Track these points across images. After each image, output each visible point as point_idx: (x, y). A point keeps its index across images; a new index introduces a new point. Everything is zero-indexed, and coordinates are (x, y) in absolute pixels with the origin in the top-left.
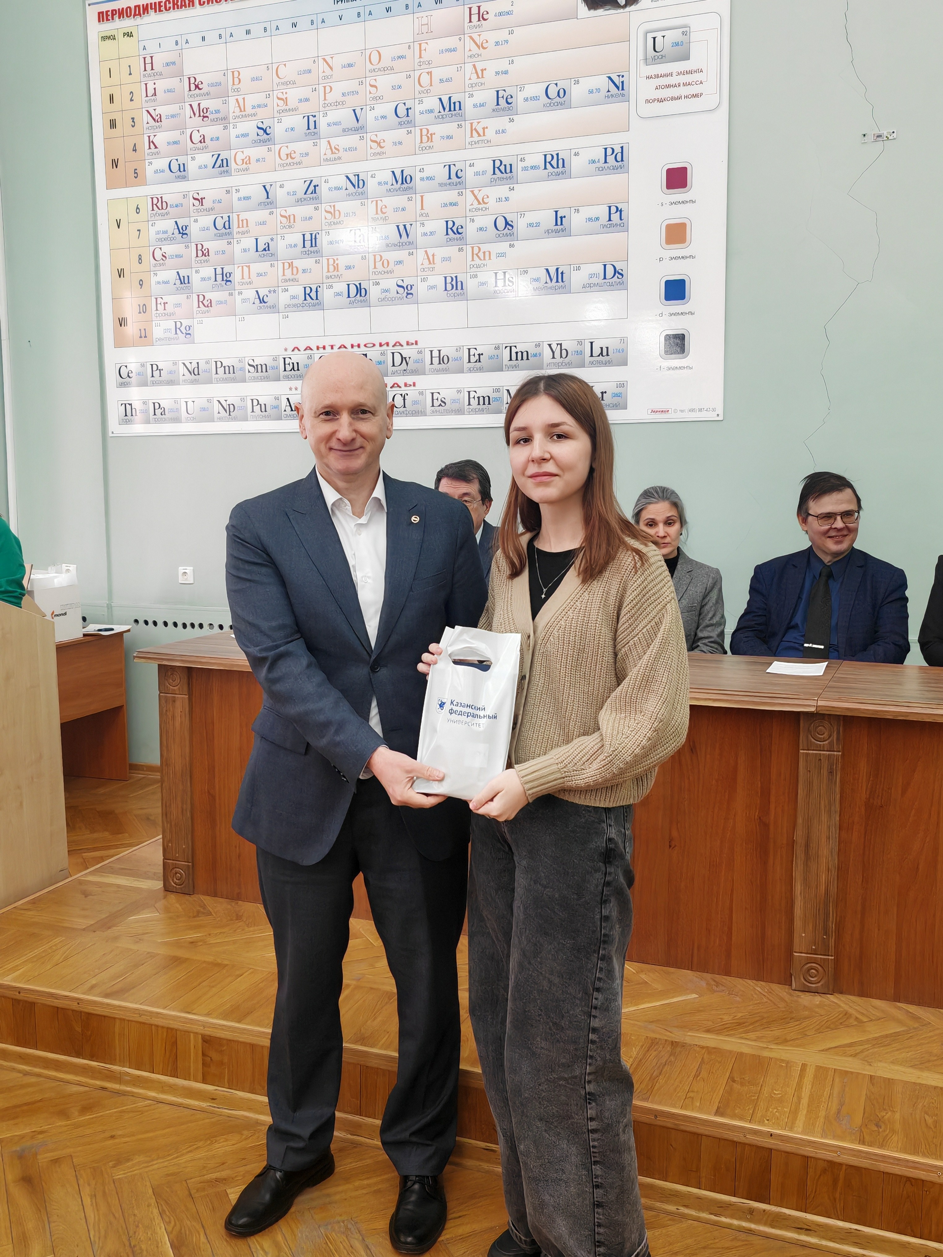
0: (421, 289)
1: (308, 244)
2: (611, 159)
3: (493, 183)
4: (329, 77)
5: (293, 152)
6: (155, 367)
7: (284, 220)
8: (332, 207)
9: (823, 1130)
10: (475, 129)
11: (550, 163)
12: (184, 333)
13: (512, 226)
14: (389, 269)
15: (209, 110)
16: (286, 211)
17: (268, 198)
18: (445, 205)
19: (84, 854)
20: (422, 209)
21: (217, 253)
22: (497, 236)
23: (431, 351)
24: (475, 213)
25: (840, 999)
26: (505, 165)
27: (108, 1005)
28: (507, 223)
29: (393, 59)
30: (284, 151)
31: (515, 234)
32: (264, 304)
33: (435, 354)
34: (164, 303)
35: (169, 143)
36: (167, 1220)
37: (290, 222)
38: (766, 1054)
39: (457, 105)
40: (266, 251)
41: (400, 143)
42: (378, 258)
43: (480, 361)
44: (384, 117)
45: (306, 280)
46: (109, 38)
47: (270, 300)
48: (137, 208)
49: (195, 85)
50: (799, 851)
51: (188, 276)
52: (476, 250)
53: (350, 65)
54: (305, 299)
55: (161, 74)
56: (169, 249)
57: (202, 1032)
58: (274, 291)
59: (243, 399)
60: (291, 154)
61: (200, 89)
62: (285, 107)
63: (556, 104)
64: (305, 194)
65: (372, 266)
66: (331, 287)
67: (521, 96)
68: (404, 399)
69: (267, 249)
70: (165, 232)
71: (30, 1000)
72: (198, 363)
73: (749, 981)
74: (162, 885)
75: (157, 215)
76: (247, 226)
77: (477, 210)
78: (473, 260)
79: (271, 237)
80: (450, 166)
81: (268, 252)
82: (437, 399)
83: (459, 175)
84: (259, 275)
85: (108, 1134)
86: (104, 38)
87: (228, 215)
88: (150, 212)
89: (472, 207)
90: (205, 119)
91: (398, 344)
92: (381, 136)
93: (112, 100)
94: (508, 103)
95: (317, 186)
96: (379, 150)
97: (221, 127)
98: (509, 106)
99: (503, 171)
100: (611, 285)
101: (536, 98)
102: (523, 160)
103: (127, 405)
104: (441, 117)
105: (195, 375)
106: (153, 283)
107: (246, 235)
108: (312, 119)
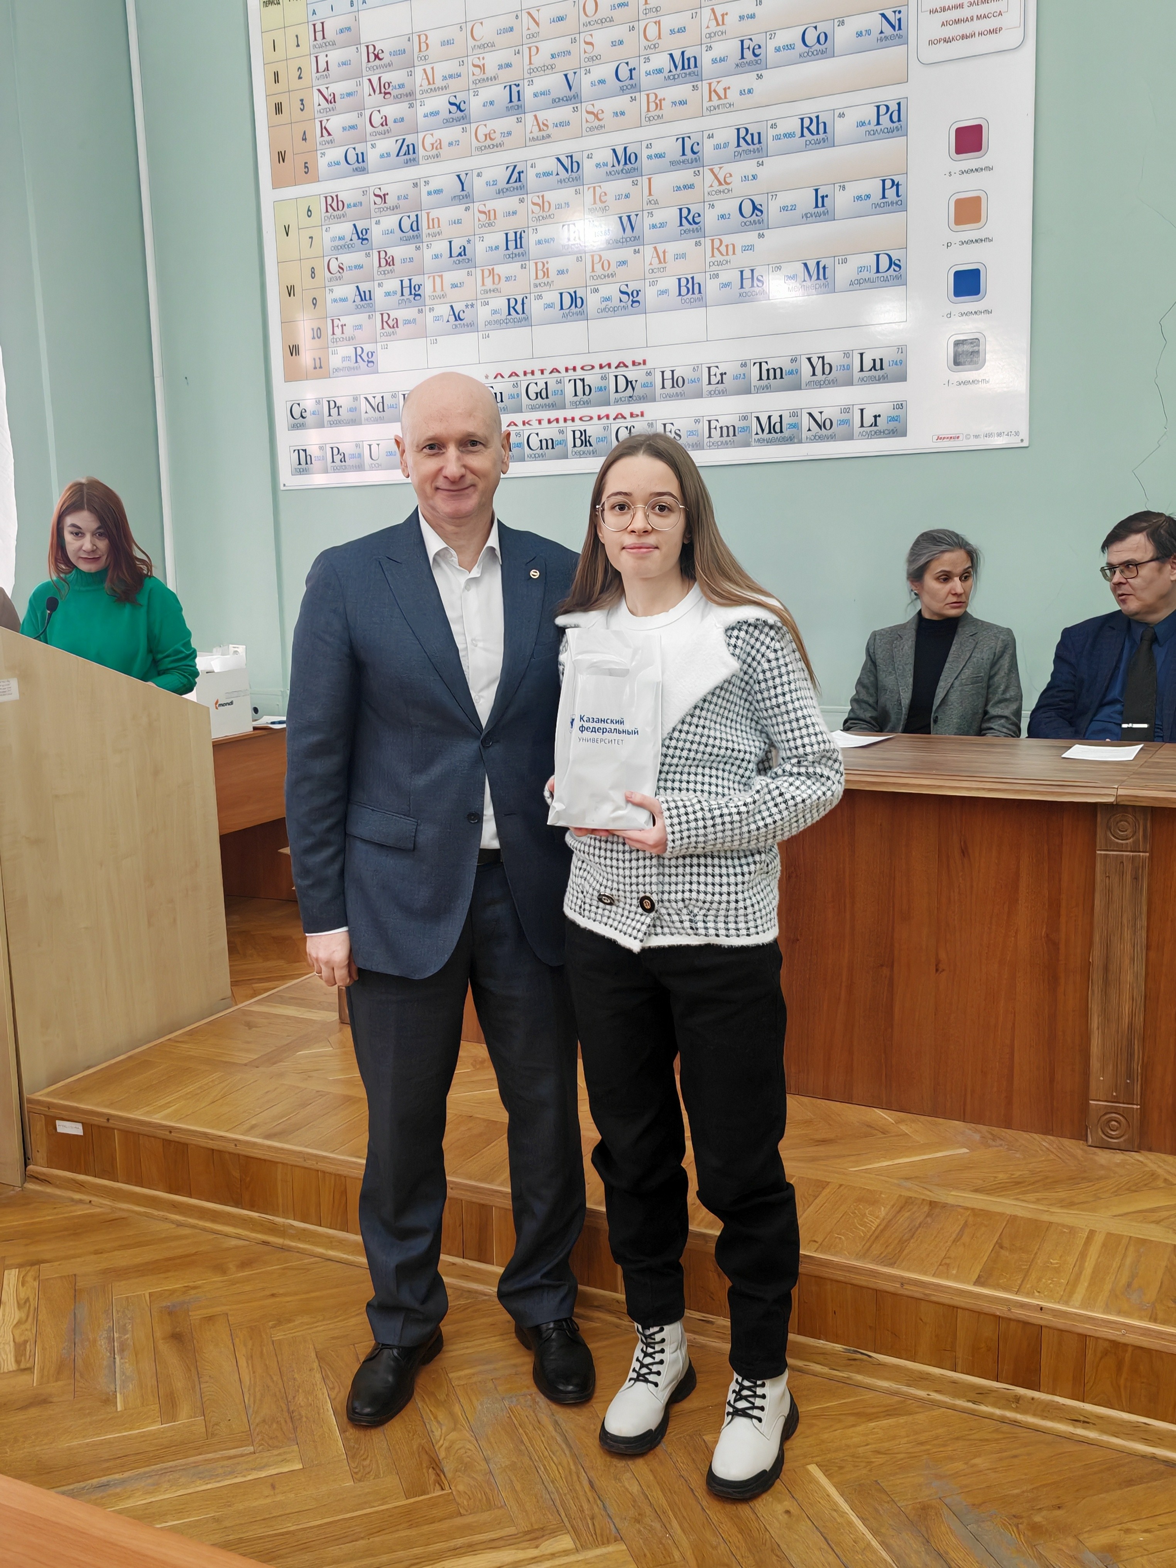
0: (650, 295)
1: (512, 245)
2: (885, 119)
3: (738, 157)
4: (535, 35)
5: (492, 132)
6: (333, 404)
7: (483, 217)
8: (541, 198)
9: (1107, 1305)
10: (715, 91)
11: (808, 128)
12: (366, 361)
13: (761, 212)
14: (610, 272)
15: (391, 85)
16: (484, 205)
17: (463, 190)
18: (679, 188)
20: (650, 194)
21: (404, 261)
22: (743, 224)
23: (663, 372)
24: (716, 197)
25: (1147, 1157)
26: (752, 135)
27: (269, 1147)
28: (755, 208)
29: (613, 7)
30: (482, 131)
31: (765, 221)
32: (460, 322)
33: (668, 375)
34: (342, 326)
35: (344, 129)
36: (331, 1386)
37: (490, 219)
38: (1045, 1217)
39: (692, 61)
40: (461, 256)
41: (623, 113)
42: (597, 259)
43: (722, 382)
44: (602, 82)
45: (509, 289)
46: (272, 3)
47: (467, 316)
48: (309, 210)
49: (375, 54)
50: (1097, 976)
51: (370, 291)
52: (717, 243)
53: (561, 19)
54: (509, 314)
55: (334, 44)
56: (347, 259)
58: (472, 306)
60: (489, 134)
61: (380, 59)
62: (482, 76)
63: (815, 53)
64: (508, 183)
65: (589, 269)
66: (540, 297)
67: (771, 45)
69: (463, 254)
70: (342, 238)
71: (182, 1141)
72: (382, 398)
73: (1035, 1136)
74: (338, 1017)
75: (332, 217)
76: (439, 226)
77: (717, 192)
78: (713, 256)
79: (467, 238)
80: (683, 139)
81: (464, 257)
83: (696, 149)
84: (454, 286)
85: (268, 1292)
86: (267, 3)
87: (416, 213)
88: (324, 214)
89: (711, 189)
90: (387, 96)
91: (622, 364)
92: (599, 105)
93: (277, 80)
94: (755, 55)
95: (523, 172)
96: (597, 123)
97: (406, 105)
98: (757, 58)
99: (750, 141)
100: (886, 280)
101: (790, 47)
102: (774, 126)
103: (301, 452)
104: (671, 78)
105: (380, 412)
106: (329, 301)
107: (437, 237)
108: (514, 89)
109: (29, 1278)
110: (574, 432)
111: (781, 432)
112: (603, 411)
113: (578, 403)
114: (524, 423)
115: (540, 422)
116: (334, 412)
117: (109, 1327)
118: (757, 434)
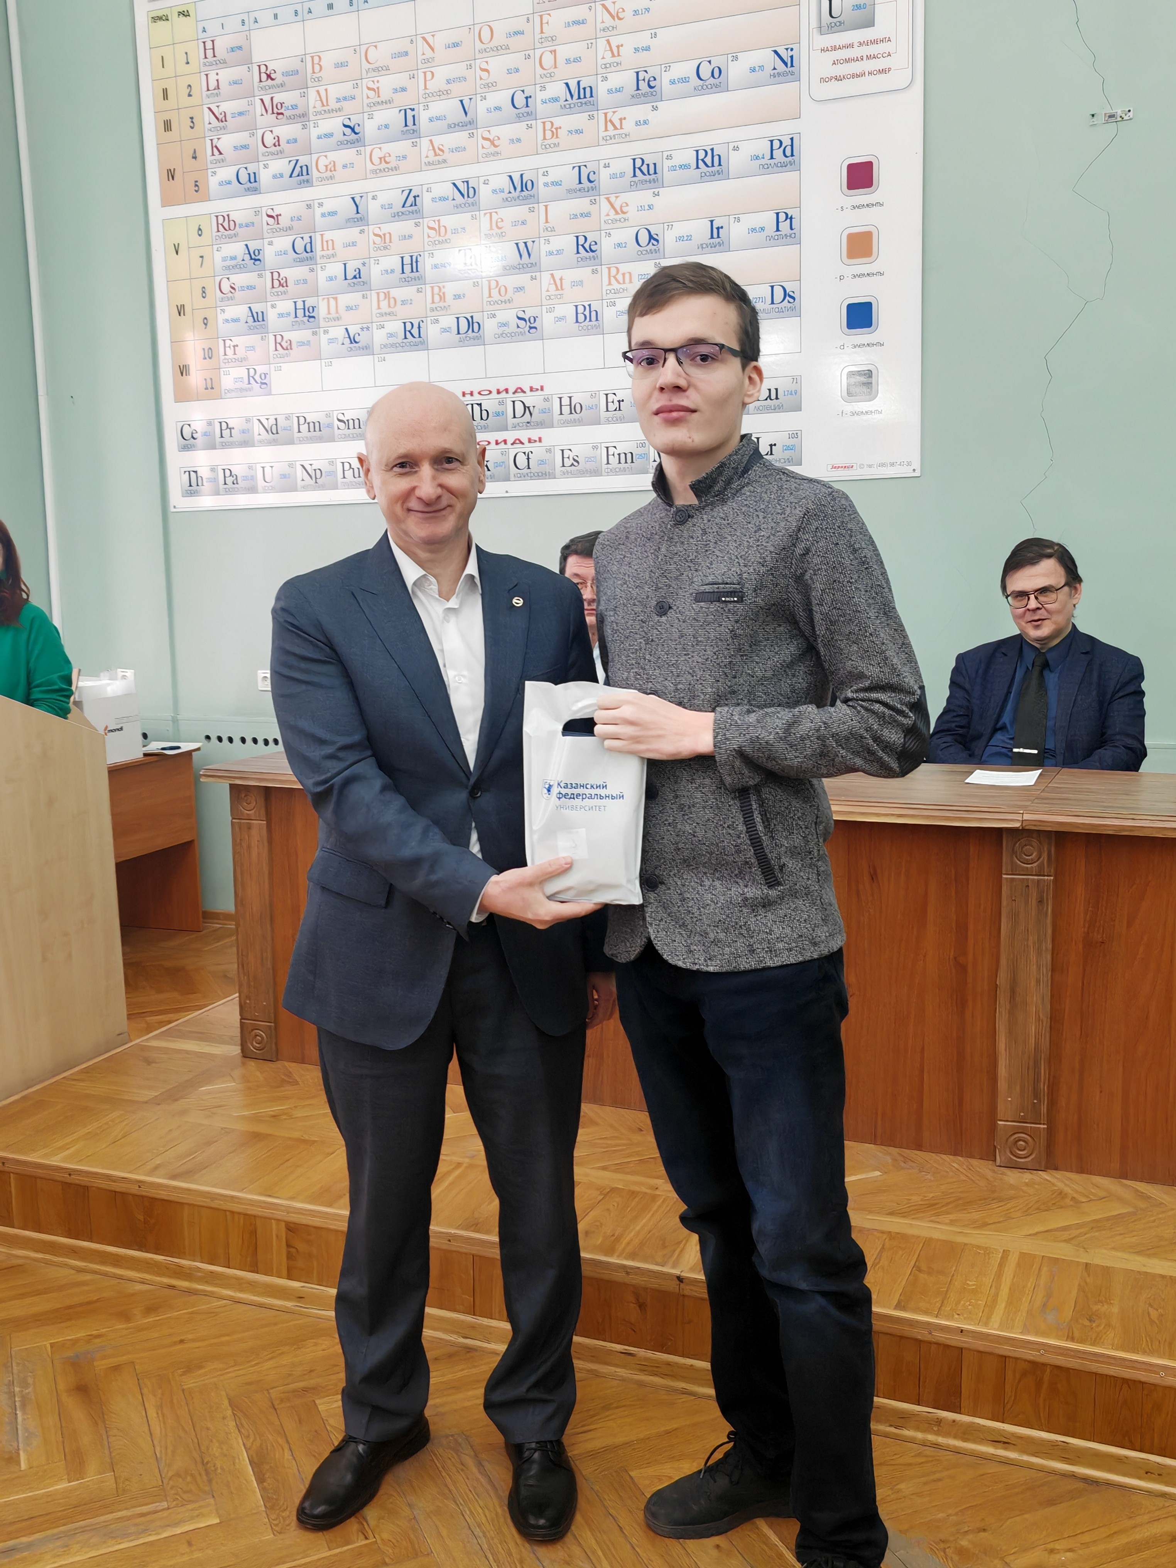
0: (547, 322)
1: (407, 268)
2: (778, 154)
3: (634, 186)
4: (430, 60)
5: (387, 155)
6: (224, 426)
7: (378, 240)
8: (437, 222)
9: (1025, 1325)
10: (611, 121)
11: (703, 160)
12: (259, 382)
13: (657, 241)
14: (507, 298)
15: (283, 105)
16: (380, 228)
17: (358, 212)
18: (575, 216)
19: (148, 1019)
20: (547, 222)
21: (297, 282)
22: (640, 253)
23: (561, 399)
24: (612, 226)
25: (1054, 1176)
26: (648, 165)
27: (175, 1188)
28: (651, 237)
29: (509, 35)
30: (377, 154)
31: (661, 250)
32: (355, 345)
33: (565, 401)
34: (234, 346)
35: (236, 148)
36: (246, 1434)
37: (385, 243)
38: (960, 1239)
39: (588, 91)
40: (356, 278)
41: (519, 140)
42: (493, 284)
43: (620, 410)
44: (498, 108)
45: (405, 313)
46: (160, 18)
47: (363, 339)
48: (199, 229)
49: (267, 74)
50: (1003, 997)
51: (262, 312)
52: (614, 272)
53: (456, 45)
54: (406, 338)
55: (225, 62)
56: (239, 279)
57: (287, 1219)
58: (368, 328)
59: (332, 463)
60: (385, 157)
61: (272, 79)
62: (376, 99)
63: (709, 86)
64: (403, 207)
65: (486, 294)
66: (436, 321)
67: (666, 78)
68: (528, 459)
70: (233, 258)
71: (83, 1183)
72: (276, 419)
73: (945, 1157)
74: (240, 1051)
75: (224, 237)
76: (333, 249)
77: (614, 221)
78: (610, 284)
79: (362, 261)
80: (580, 167)
81: (359, 280)
82: (569, 458)
83: (592, 178)
84: (349, 308)
85: (176, 1339)
86: (154, 19)
87: (310, 235)
88: (215, 234)
89: (608, 218)
90: (280, 117)
91: (519, 390)
92: (495, 131)
93: (165, 95)
94: (650, 87)
95: (418, 196)
96: (493, 149)
97: (299, 126)
98: (652, 90)
99: (646, 172)
100: (781, 311)
101: (685, 80)
102: (669, 157)
103: (192, 473)
104: (568, 106)
105: (273, 433)
106: (220, 321)
107: (332, 260)
108: (410, 114)
112: (501, 436)
117: (9, 1380)
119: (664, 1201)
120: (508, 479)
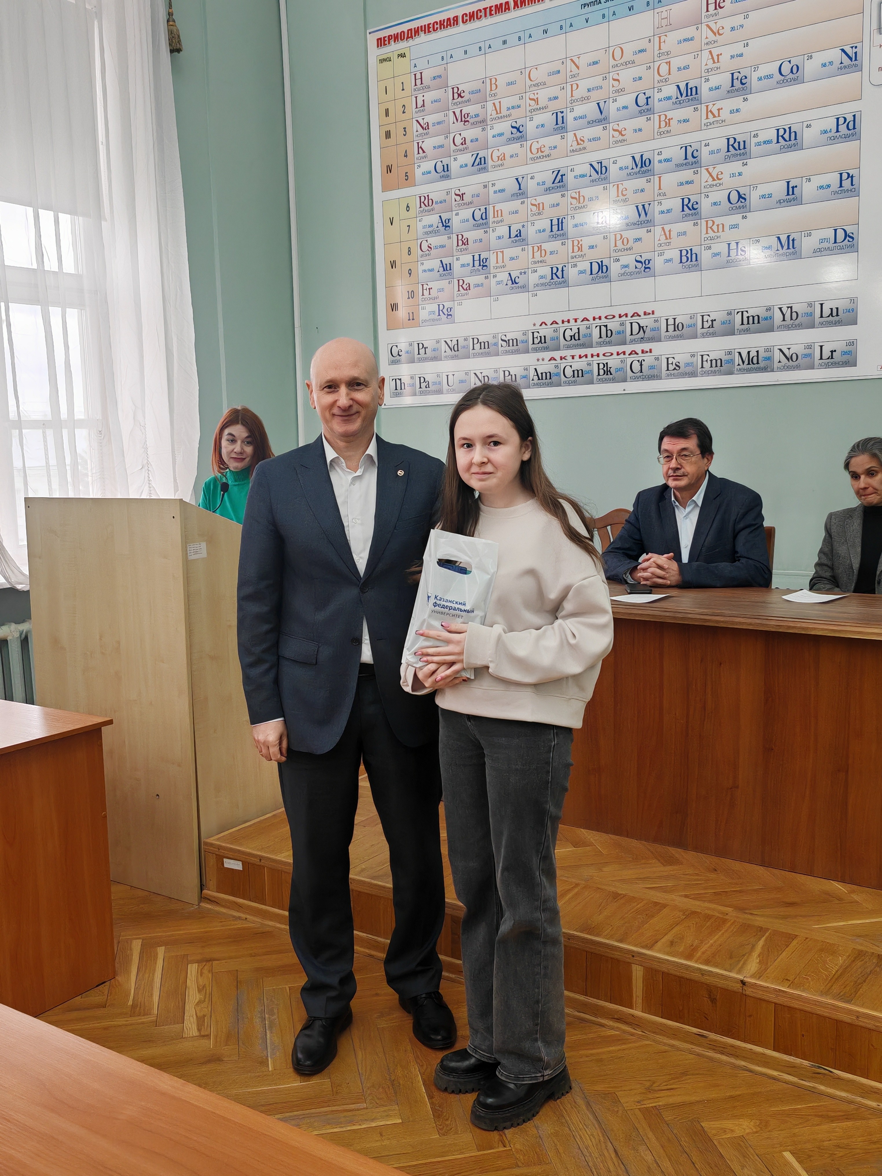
0: (658, 263)
1: (555, 228)
2: (843, 128)
3: (728, 159)
4: (576, 76)
5: (543, 146)
6: (421, 346)
7: (534, 208)
8: (578, 193)
10: (711, 111)
11: (782, 136)
12: (446, 314)
13: (745, 199)
14: (628, 246)
15: (469, 115)
16: (536, 199)
17: (520, 189)
18: (682, 184)
20: (660, 189)
21: (475, 241)
22: (731, 209)
23: (667, 320)
24: (710, 189)
26: (739, 143)
27: (375, 885)
28: (740, 196)
29: (635, 53)
30: (535, 146)
31: (748, 206)
32: (515, 285)
33: (671, 322)
34: (429, 289)
35: (435, 147)
36: (421, 1064)
37: (539, 210)
39: (694, 90)
40: (518, 237)
41: (640, 130)
42: (618, 237)
43: (712, 327)
44: (625, 108)
45: (552, 260)
46: (385, 60)
47: (521, 281)
48: (408, 207)
49: (458, 94)
51: (450, 264)
52: (710, 224)
53: (595, 63)
54: (552, 279)
55: (429, 87)
56: (434, 241)
58: (525, 273)
59: (496, 371)
60: (541, 148)
61: (462, 97)
62: (536, 107)
63: (789, 80)
64: (553, 183)
65: (613, 244)
66: (575, 266)
67: (755, 76)
68: (641, 365)
69: (519, 235)
70: (431, 226)
72: (457, 340)
75: (424, 211)
76: (502, 216)
77: (711, 186)
78: (707, 233)
79: (522, 224)
80: (686, 147)
81: (519, 238)
82: (672, 364)
83: (695, 154)
84: (512, 259)
85: (373, 992)
86: (382, 61)
87: (485, 207)
88: (418, 209)
89: (707, 183)
90: (466, 123)
91: (636, 314)
92: (622, 125)
93: (387, 114)
94: (742, 84)
95: (564, 175)
96: (621, 138)
97: (480, 129)
98: (744, 86)
99: (737, 148)
100: (842, 248)
101: (769, 77)
102: (756, 136)
103: (397, 380)
104: (678, 103)
105: (455, 351)
106: (420, 271)
107: (500, 224)
108: (560, 115)
109: (205, 971)
110: (599, 364)
111: (758, 363)
112: (621, 349)
113: (602, 343)
114: (561, 358)
115: (573, 357)
116: (422, 351)
117: (262, 1009)
118: (739, 365)
119: (732, 924)
120: (625, 380)
